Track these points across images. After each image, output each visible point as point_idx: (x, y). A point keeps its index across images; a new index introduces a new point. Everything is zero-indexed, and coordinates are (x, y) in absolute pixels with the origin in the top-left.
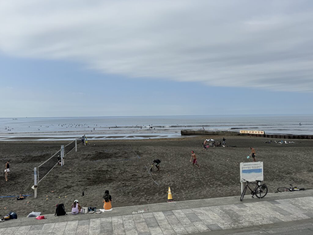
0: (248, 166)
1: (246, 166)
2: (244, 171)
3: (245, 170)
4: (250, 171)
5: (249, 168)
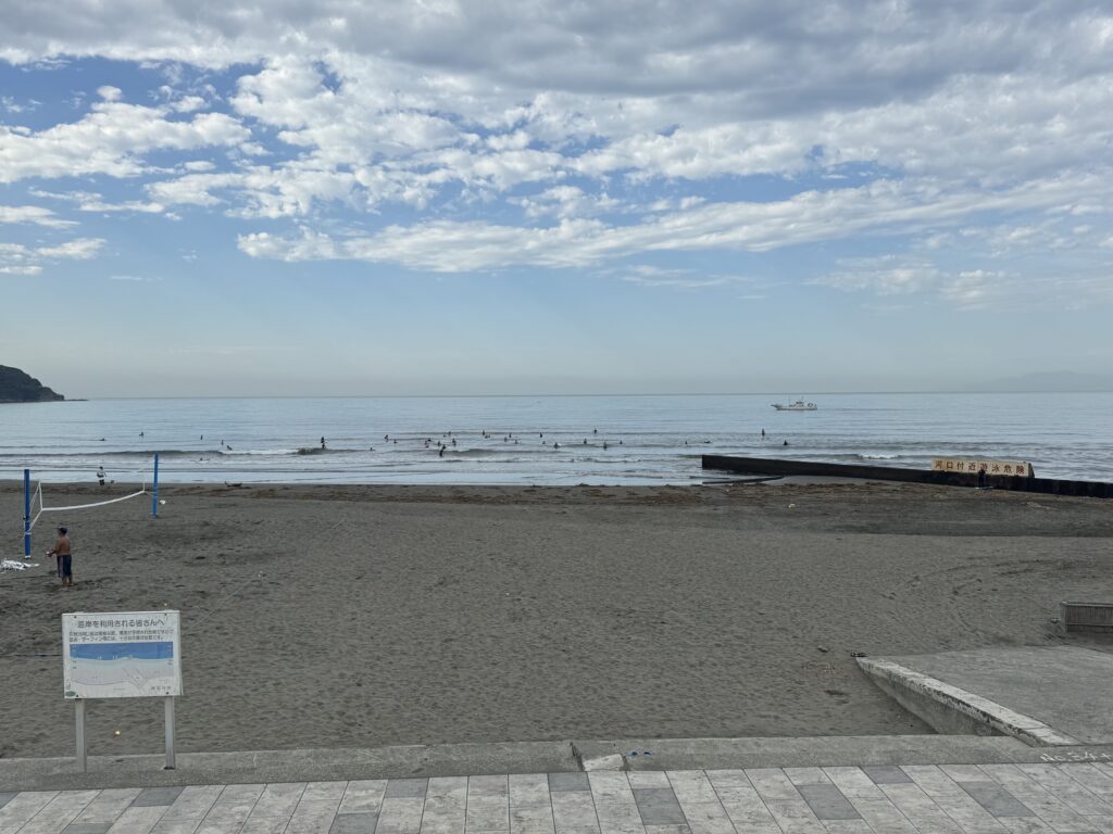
0: (103, 629)
1: (92, 629)
2: (81, 651)
3: (86, 646)
4: (111, 652)
5: (105, 638)
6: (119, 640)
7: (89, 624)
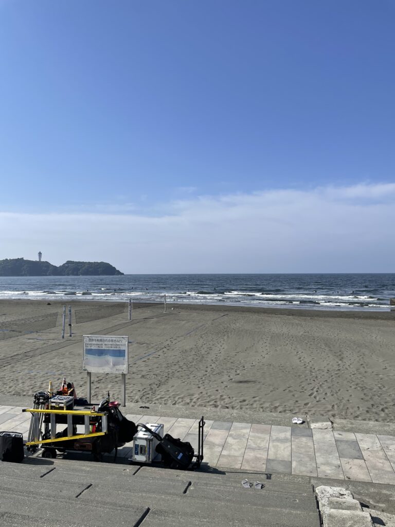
0: (98, 343)
1: (94, 342)
2: (89, 352)
3: (92, 349)
4: (101, 353)
5: (99, 347)
6: (104, 348)
7: (93, 340)
